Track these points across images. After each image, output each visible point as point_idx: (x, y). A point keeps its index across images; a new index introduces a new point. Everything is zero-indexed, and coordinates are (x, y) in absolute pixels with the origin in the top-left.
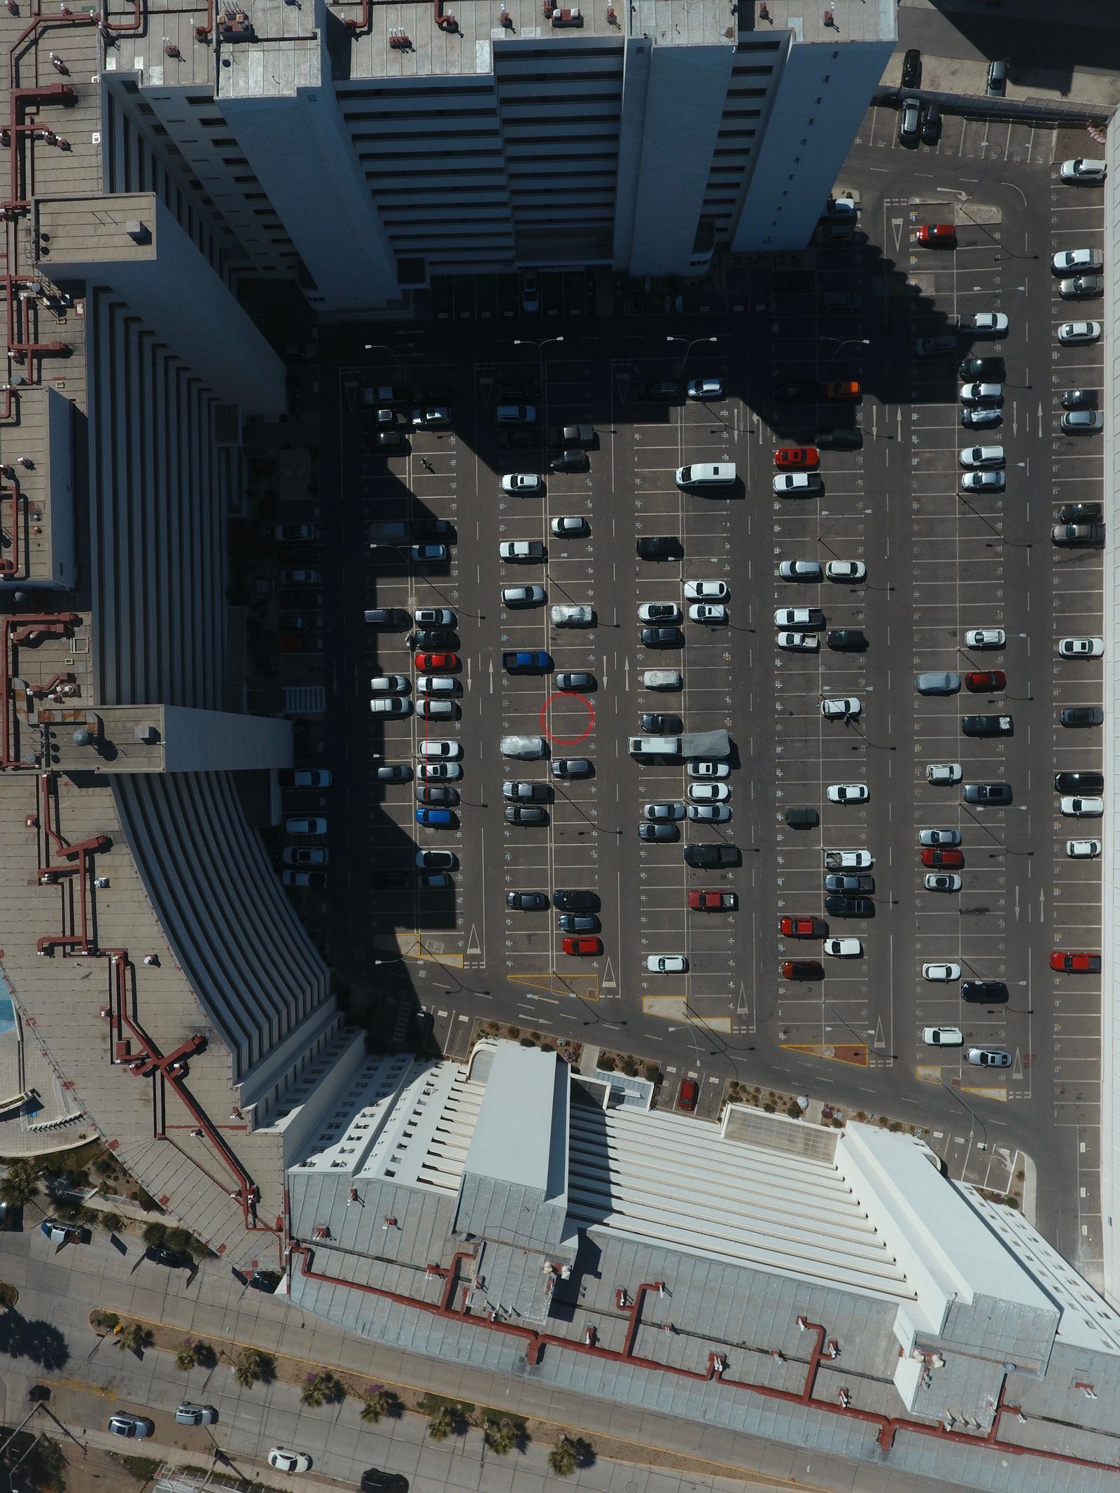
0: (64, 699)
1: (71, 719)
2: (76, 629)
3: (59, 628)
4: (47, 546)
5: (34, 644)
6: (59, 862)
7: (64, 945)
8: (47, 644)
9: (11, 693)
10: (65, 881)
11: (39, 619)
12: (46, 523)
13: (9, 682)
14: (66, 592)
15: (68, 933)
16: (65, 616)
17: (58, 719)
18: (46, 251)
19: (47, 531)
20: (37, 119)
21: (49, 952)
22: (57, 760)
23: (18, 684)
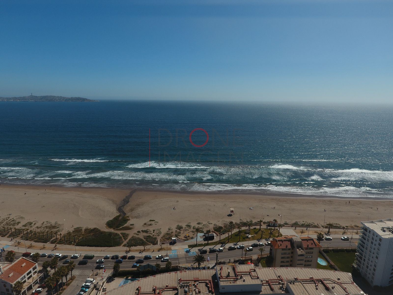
0: (195, 291)
1: (190, 290)
2: (211, 293)
3: (210, 289)
4: (228, 284)
5: (206, 286)
6: (157, 291)
7: (138, 292)
8: (207, 288)
9: (195, 281)
10: (153, 292)
11: (212, 286)
12: (232, 284)
13: (198, 281)
14: (219, 291)
15: (141, 293)
16: (213, 290)
17: (190, 287)
18: (291, 284)
19: (231, 284)
20: (319, 284)
21: (137, 289)
22: (181, 288)
23: (197, 283)
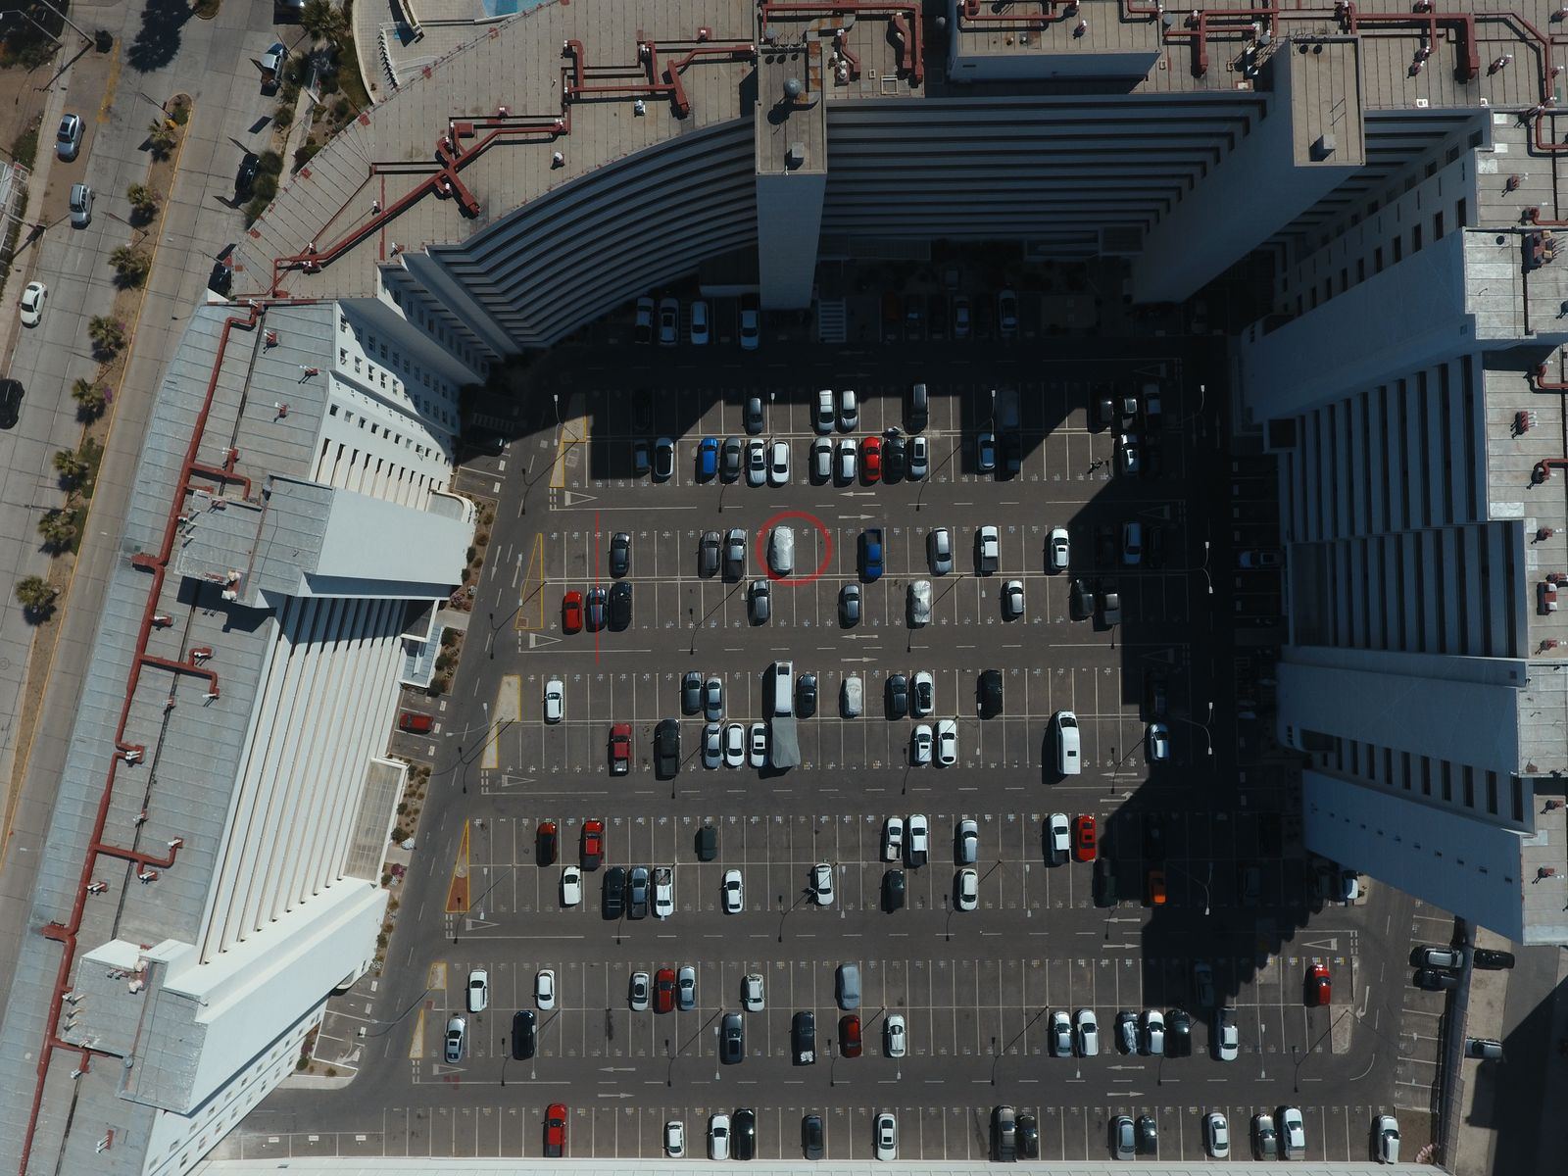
0: (833, 68)
1: (811, 76)
2: (906, 81)
3: (907, 64)
4: (994, 51)
5: (891, 37)
6: (662, 63)
7: (575, 68)
8: (891, 51)
9: (839, 13)
10: (642, 70)
11: (917, 42)
12: (1018, 50)
13: (851, 11)
14: (945, 71)
15: (588, 72)
16: (920, 70)
17: (812, 62)
18: (1303, 50)
19: (1010, 51)
20: (1442, 41)
21: (568, 53)
22: (769, 61)
23: (849, 20)
